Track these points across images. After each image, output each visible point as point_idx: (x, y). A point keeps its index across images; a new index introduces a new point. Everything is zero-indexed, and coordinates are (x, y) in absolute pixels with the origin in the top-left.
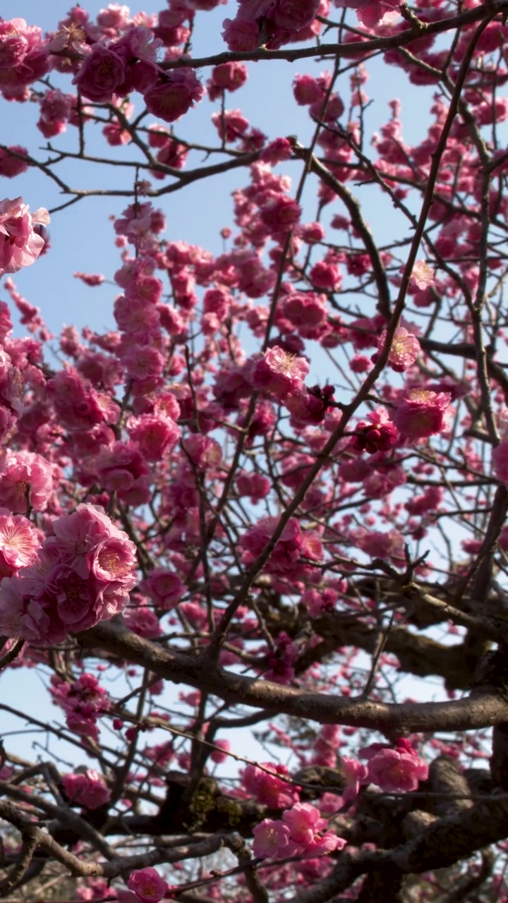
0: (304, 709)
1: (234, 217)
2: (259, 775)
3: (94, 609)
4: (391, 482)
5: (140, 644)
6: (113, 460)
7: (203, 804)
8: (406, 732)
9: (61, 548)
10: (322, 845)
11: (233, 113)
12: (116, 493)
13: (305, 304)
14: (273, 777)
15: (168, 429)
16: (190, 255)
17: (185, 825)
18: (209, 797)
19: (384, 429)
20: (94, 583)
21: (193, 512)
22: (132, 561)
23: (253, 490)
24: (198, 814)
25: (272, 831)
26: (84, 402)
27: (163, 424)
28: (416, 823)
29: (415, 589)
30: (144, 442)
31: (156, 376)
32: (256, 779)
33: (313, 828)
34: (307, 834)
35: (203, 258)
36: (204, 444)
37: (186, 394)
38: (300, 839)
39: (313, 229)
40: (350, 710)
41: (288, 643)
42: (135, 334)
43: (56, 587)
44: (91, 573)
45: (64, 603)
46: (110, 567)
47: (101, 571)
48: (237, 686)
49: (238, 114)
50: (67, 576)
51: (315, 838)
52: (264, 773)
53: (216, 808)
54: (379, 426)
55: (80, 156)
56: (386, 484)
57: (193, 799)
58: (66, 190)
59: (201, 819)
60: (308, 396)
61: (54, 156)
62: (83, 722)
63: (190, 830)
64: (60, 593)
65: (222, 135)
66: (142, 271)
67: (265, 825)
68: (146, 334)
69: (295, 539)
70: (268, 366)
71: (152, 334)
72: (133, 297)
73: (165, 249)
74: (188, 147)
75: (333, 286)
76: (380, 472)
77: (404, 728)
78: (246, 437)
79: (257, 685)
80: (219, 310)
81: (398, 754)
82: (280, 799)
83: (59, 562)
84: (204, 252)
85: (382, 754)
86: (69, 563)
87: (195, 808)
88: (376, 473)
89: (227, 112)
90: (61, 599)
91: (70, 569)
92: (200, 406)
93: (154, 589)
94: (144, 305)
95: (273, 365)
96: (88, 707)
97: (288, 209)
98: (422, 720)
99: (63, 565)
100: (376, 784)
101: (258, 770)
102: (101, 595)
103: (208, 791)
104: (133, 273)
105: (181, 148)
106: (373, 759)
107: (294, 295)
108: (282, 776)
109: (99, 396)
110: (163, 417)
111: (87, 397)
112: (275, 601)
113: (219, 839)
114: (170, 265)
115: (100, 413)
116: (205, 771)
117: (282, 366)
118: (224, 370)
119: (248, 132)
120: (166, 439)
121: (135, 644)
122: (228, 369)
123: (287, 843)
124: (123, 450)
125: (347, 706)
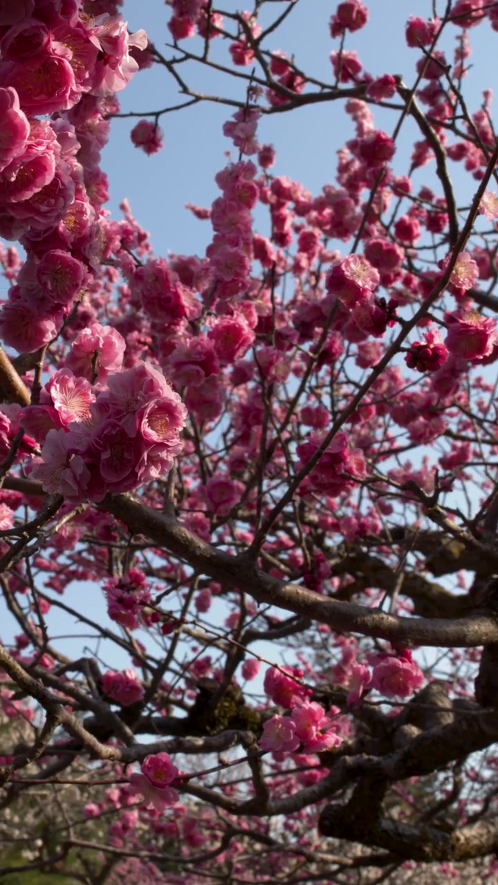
0: (327, 614)
1: (336, 174)
2: (277, 677)
3: (136, 470)
4: (433, 429)
5: (187, 538)
6: (188, 355)
7: (226, 709)
8: (410, 644)
9: (114, 404)
10: (322, 742)
11: (350, 54)
12: (186, 388)
13: (385, 248)
14: (289, 679)
15: (244, 332)
16: (292, 190)
17: (208, 728)
18: (233, 704)
19: (436, 348)
20: (140, 442)
21: (257, 429)
22: (181, 426)
23: (315, 421)
24: (221, 719)
25: (280, 725)
26: (169, 294)
27: (240, 326)
28: (405, 735)
29: (438, 512)
30: (220, 341)
31: (241, 279)
32: (275, 680)
33: (317, 726)
34: (311, 730)
35: (303, 196)
36: (275, 357)
37: (267, 311)
38: (303, 735)
39: (402, 182)
40: (366, 619)
41: (323, 561)
42: (227, 236)
43: (101, 442)
44: (139, 432)
45: (108, 460)
46: (159, 428)
47: (149, 430)
48: (269, 587)
49: (354, 56)
50: (114, 432)
51: (317, 735)
52: (282, 675)
53: (238, 715)
54: (432, 346)
55: (203, 60)
56: (428, 430)
57: (219, 705)
58: (185, 90)
59: (223, 724)
60: (374, 306)
61: (180, 55)
62: (123, 612)
63: (212, 733)
64: (105, 449)
65: (336, 73)
66: (243, 174)
67: (275, 721)
68: (238, 238)
69: (342, 452)
70: (343, 271)
71: (243, 239)
72: (231, 199)
73: (270, 182)
74: (306, 80)
75: (411, 242)
76: (425, 418)
77: (409, 640)
78: (315, 364)
79: (288, 588)
80: (310, 252)
81: (400, 663)
82: (293, 701)
83: (109, 417)
84: (305, 190)
85: (387, 662)
86: (120, 420)
87: (220, 712)
88: (421, 419)
89: (344, 52)
90: (105, 456)
91: (119, 426)
92: (278, 326)
93: (210, 495)
94: (240, 209)
95: (348, 271)
96: (130, 598)
97: (385, 145)
98: (426, 634)
99: (112, 420)
100: (377, 689)
101: (277, 672)
102: (145, 455)
103: (233, 698)
104: (234, 175)
105: (299, 80)
106: (378, 666)
107: (377, 238)
108: (297, 679)
109: (184, 291)
110: (243, 322)
111: (173, 290)
112: (319, 540)
113: (233, 734)
114: (273, 199)
115: (183, 307)
116: (233, 679)
117: (355, 273)
118: (306, 301)
119: (360, 75)
120: (240, 341)
121: (183, 537)
122: (309, 300)
123: (292, 737)
124: (199, 347)
125: (364, 616)
